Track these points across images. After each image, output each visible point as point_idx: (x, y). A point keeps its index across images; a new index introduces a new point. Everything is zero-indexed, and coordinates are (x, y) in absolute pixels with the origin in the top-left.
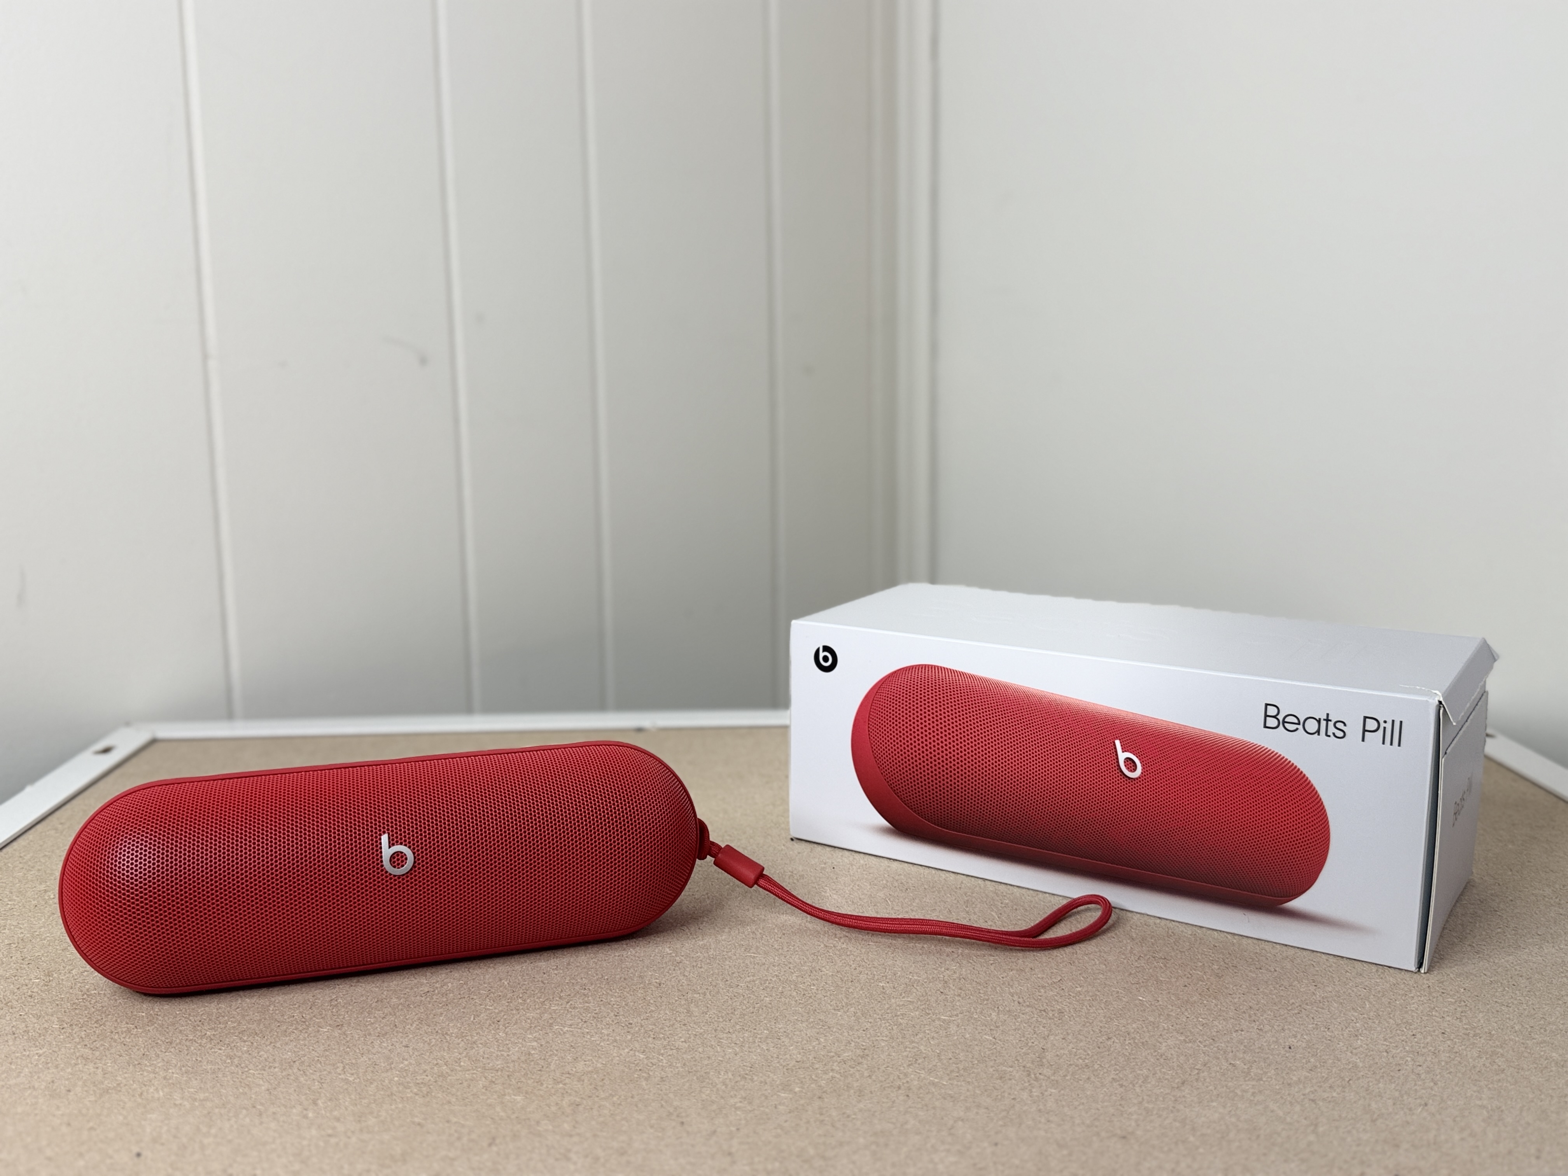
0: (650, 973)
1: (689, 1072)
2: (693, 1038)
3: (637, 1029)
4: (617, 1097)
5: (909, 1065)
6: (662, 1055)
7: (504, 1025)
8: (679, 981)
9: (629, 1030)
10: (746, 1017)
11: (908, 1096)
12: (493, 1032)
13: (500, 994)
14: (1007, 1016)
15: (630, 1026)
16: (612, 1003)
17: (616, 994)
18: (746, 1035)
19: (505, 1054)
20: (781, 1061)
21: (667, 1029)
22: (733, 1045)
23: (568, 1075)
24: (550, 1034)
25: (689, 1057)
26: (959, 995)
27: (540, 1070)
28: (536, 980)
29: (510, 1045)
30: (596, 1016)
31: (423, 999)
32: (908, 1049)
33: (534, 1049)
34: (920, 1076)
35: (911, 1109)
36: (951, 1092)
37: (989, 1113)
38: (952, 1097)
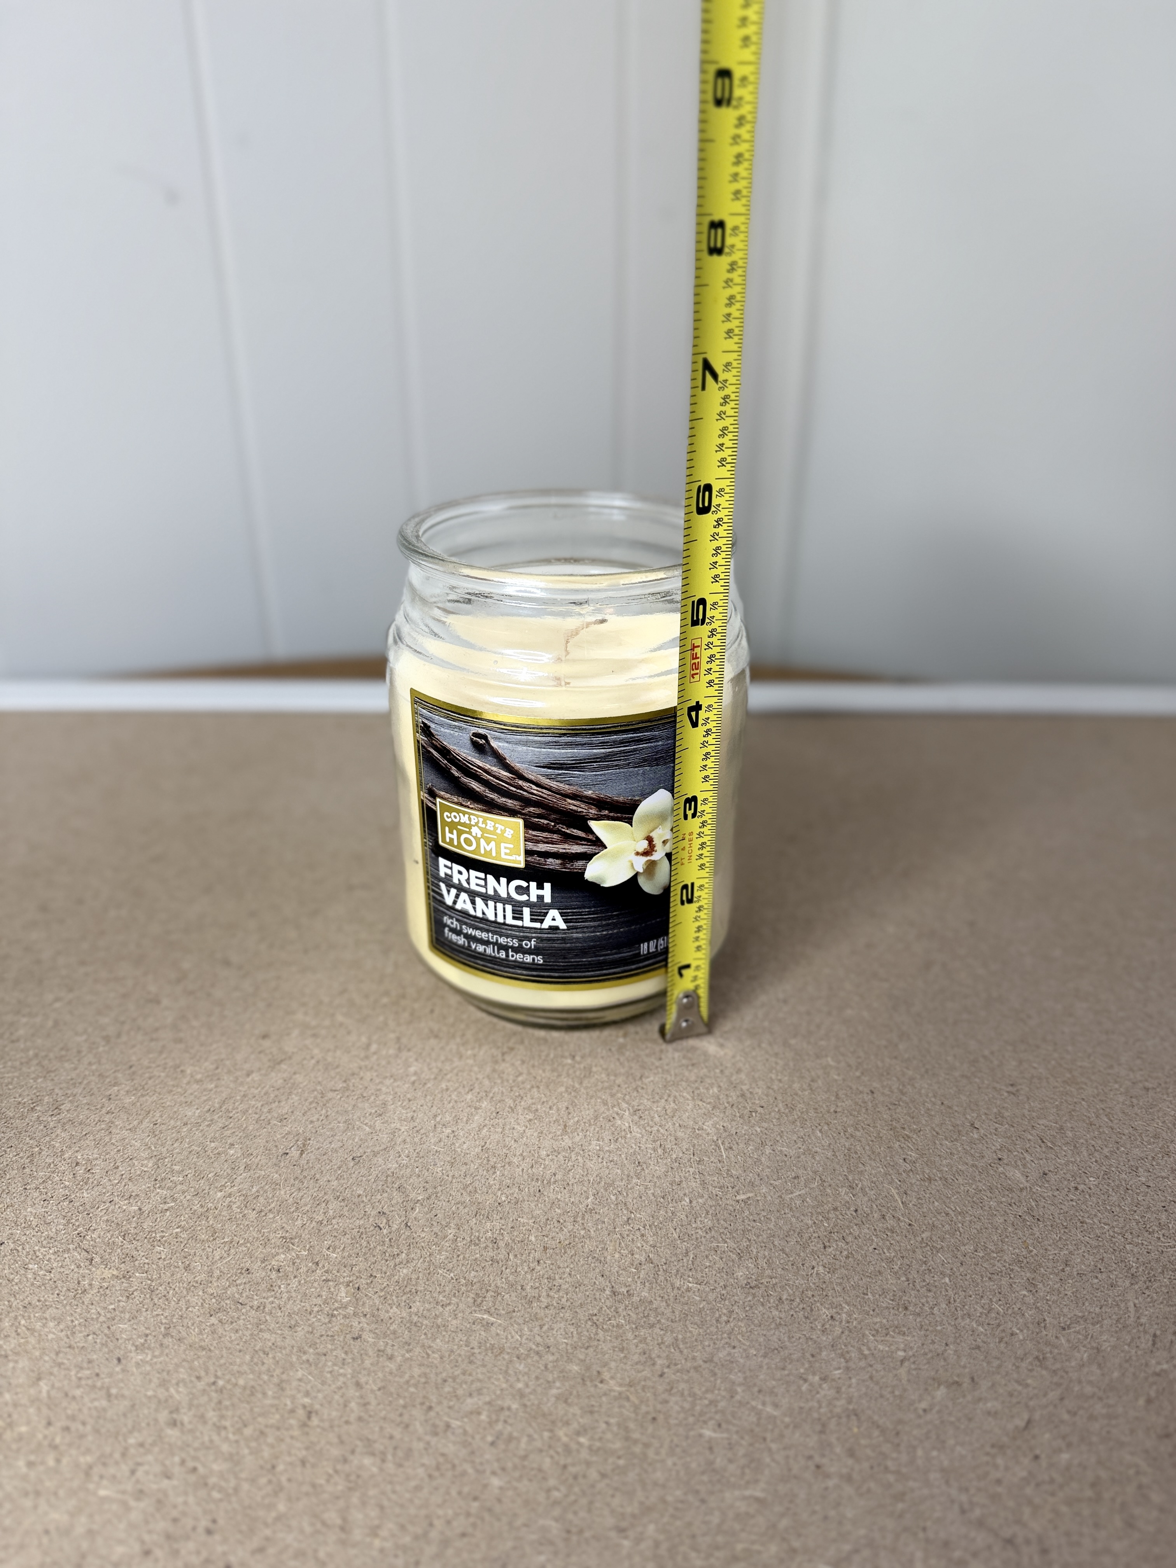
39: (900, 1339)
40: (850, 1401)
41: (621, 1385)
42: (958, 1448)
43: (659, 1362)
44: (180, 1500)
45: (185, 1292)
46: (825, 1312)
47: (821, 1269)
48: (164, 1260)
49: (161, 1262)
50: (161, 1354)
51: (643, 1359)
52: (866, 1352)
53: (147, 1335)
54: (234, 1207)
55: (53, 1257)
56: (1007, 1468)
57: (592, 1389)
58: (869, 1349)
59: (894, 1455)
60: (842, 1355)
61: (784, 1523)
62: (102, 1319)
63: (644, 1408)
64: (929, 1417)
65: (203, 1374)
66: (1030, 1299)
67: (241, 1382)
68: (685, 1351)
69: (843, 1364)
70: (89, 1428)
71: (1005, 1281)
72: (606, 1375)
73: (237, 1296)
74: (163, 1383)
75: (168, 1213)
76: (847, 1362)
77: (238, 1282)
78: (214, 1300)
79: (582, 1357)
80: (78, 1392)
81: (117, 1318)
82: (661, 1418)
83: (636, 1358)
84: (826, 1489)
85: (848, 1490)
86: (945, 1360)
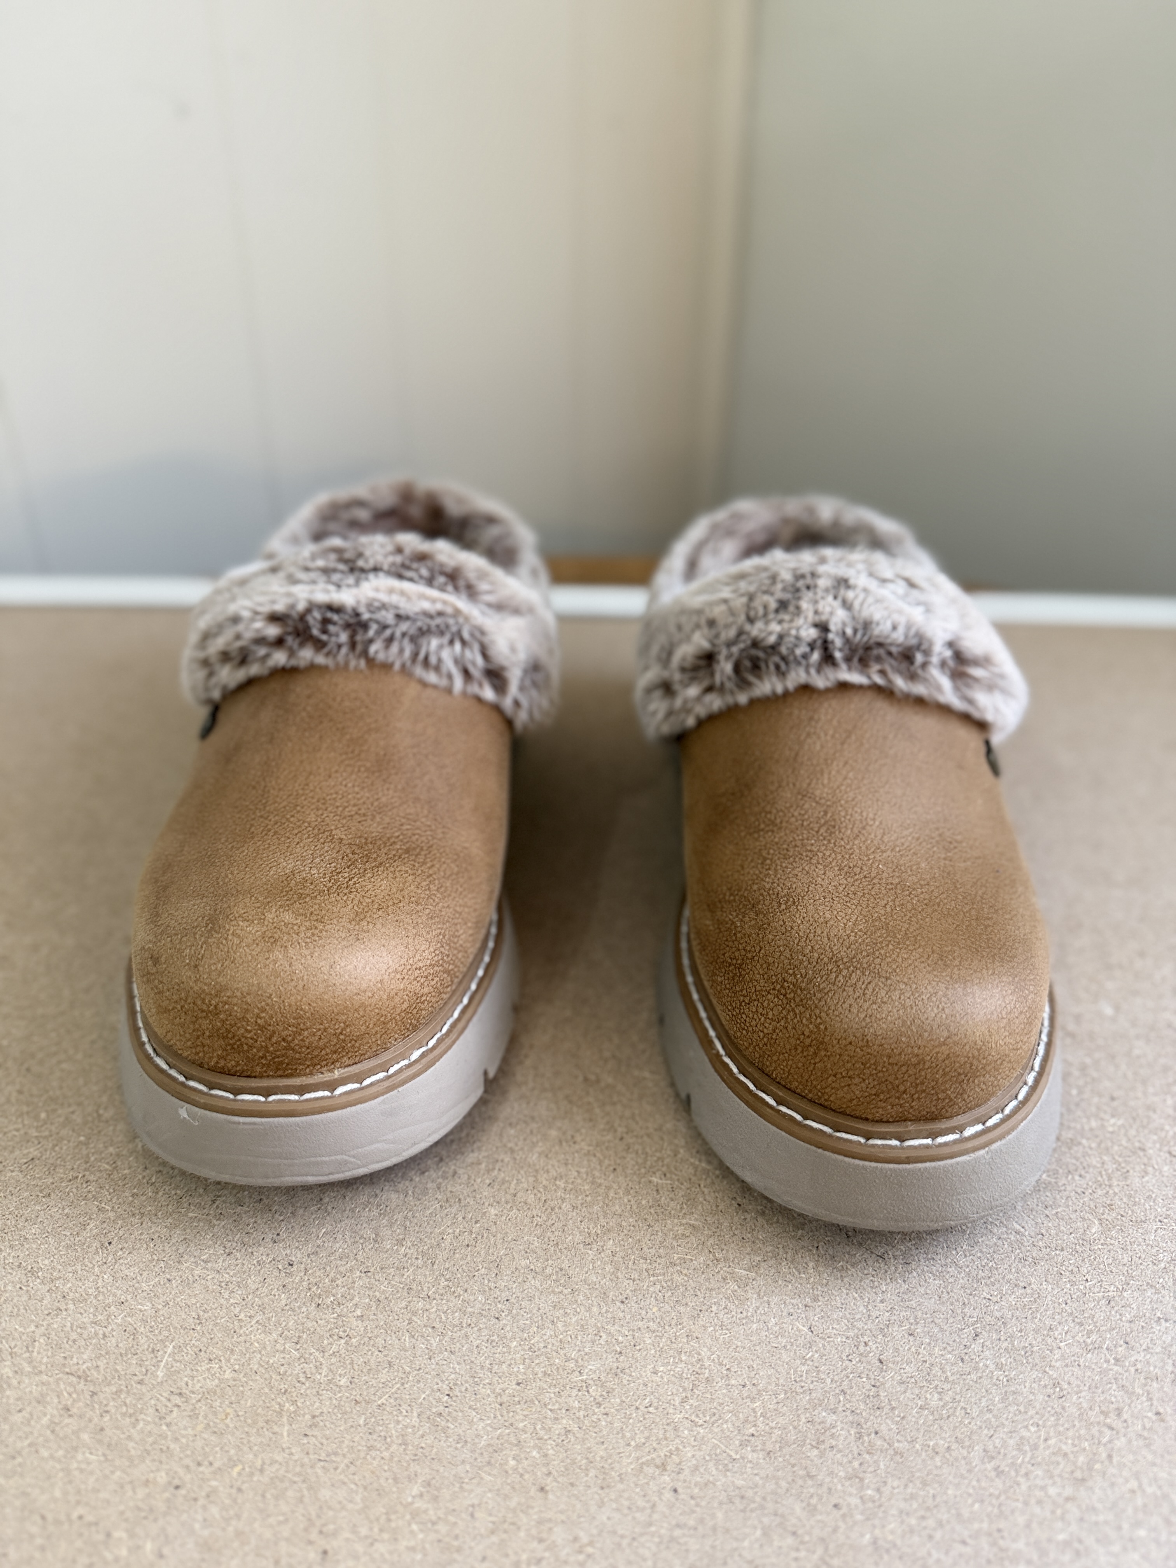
4: (240, 1467)
11: (675, 1491)
13: (126, 1171)
27: (141, 1382)
34: (698, 1433)
35: (678, 1532)
36: (740, 1483)
37: (797, 1550)
38: (742, 1497)
41: (590, 1145)
57: (567, 1148)
72: (578, 1138)
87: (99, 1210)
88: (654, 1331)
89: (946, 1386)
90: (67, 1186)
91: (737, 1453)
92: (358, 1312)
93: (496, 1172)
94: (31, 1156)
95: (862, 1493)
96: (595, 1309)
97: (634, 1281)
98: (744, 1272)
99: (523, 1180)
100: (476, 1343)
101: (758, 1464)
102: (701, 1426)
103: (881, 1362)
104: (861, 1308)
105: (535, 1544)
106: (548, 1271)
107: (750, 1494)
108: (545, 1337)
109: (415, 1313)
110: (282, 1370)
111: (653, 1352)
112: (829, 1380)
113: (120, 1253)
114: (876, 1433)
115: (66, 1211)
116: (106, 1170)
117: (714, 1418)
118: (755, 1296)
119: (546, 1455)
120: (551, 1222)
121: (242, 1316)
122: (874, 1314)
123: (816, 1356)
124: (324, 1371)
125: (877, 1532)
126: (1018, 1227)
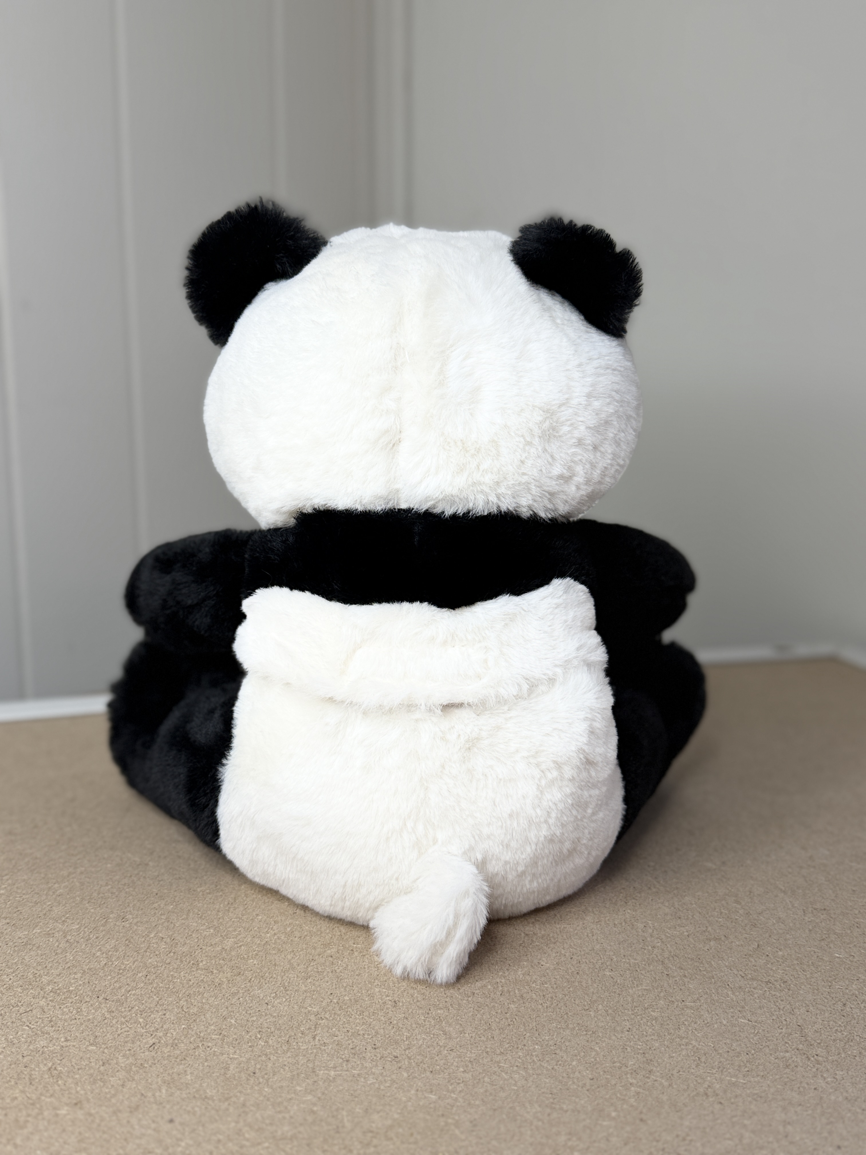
0: (377, 990)
1: (495, 1110)
2: (470, 1066)
3: (407, 1063)
5: (696, 1066)
6: (453, 1092)
7: (263, 1077)
8: (412, 996)
9: (399, 1065)
10: (506, 1031)
11: (721, 1103)
12: (256, 1088)
13: (234, 1036)
14: (742, 993)
15: (397, 1060)
16: (361, 1032)
17: (358, 1021)
18: (520, 1054)
19: (287, 1116)
20: (575, 1080)
21: (437, 1058)
22: (515, 1068)
23: (370, 1135)
24: (321, 1083)
25: (482, 1091)
26: (685, 976)
27: (338, 1132)
28: (263, 1014)
29: (285, 1104)
30: (353, 1051)
31: (153, 1053)
32: (682, 1047)
33: (315, 1104)
34: (716, 1077)
35: (735, 1119)
36: (756, 1092)
37: (807, 1111)
38: (761, 1097)
39: (682, 928)
40: (670, 952)
42: (730, 958)
43: (567, 954)
44: (350, 1042)
45: (283, 974)
46: (640, 926)
47: (629, 911)
48: (258, 964)
49: (257, 966)
50: (290, 997)
51: (558, 955)
52: (669, 935)
53: (275, 992)
54: (282, 938)
55: (187, 975)
56: (756, 961)
58: (669, 934)
59: (702, 965)
60: (657, 938)
61: (662, 994)
62: (241, 991)
63: (570, 971)
64: (711, 951)
65: (322, 1000)
66: (739, 906)
67: (346, 998)
68: (578, 949)
69: (660, 941)
70: (273, 1029)
71: (723, 902)
73: (315, 970)
74: (300, 1007)
75: (243, 947)
76: (661, 940)
77: (311, 964)
78: (303, 974)
79: (526, 959)
80: (255, 1018)
81: (251, 990)
82: (581, 972)
83: (554, 955)
84: (676, 980)
85: (686, 980)
86: (708, 932)
87: (231, 1059)
88: (657, 1040)
89: (843, 1029)
90: (195, 1052)
91: (745, 1080)
92: (462, 1070)
93: (500, 988)
94: (151, 1042)
95: (826, 1081)
96: (613, 1038)
97: (628, 1020)
98: (692, 1004)
99: (522, 988)
100: (550, 1068)
101: (759, 1082)
102: (715, 1074)
103: (799, 1026)
104: (772, 1006)
105: (655, 1143)
106: (571, 1026)
107: (763, 1094)
108: (592, 1056)
109: (499, 1062)
110: (432, 1106)
111: (663, 1049)
112: (775, 1040)
113: (266, 1076)
114: (817, 1055)
115: (206, 1064)
116: (218, 1038)
117: (720, 1069)
118: (707, 1012)
119: (632, 1106)
120: (555, 1004)
121: (382, 1087)
122: (782, 1007)
123: (760, 1031)
124: (460, 1100)
125: (845, 1094)
126: (837, 955)
